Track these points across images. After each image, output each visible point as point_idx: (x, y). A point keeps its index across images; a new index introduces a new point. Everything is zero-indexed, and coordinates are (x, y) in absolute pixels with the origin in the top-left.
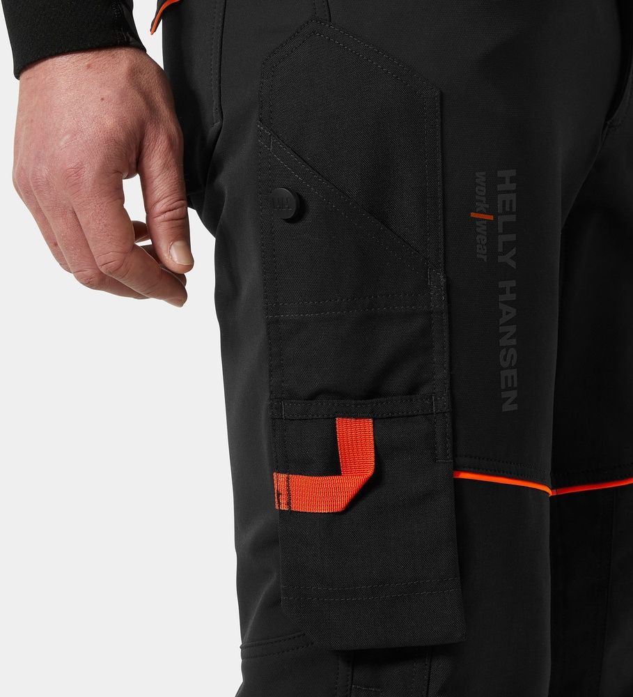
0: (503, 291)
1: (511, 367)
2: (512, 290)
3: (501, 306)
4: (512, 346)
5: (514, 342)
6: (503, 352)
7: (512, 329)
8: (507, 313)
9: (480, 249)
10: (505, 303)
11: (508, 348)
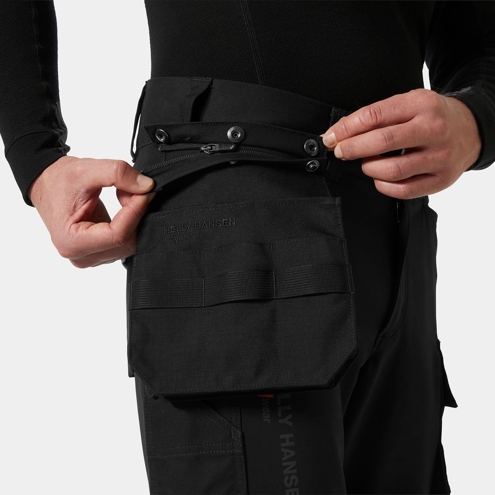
0: (284, 441)
1: (293, 487)
2: (291, 440)
3: (283, 450)
4: (294, 474)
5: (295, 471)
6: (286, 478)
7: (293, 464)
8: (288, 454)
9: (265, 415)
10: (286, 448)
11: (290, 475)
